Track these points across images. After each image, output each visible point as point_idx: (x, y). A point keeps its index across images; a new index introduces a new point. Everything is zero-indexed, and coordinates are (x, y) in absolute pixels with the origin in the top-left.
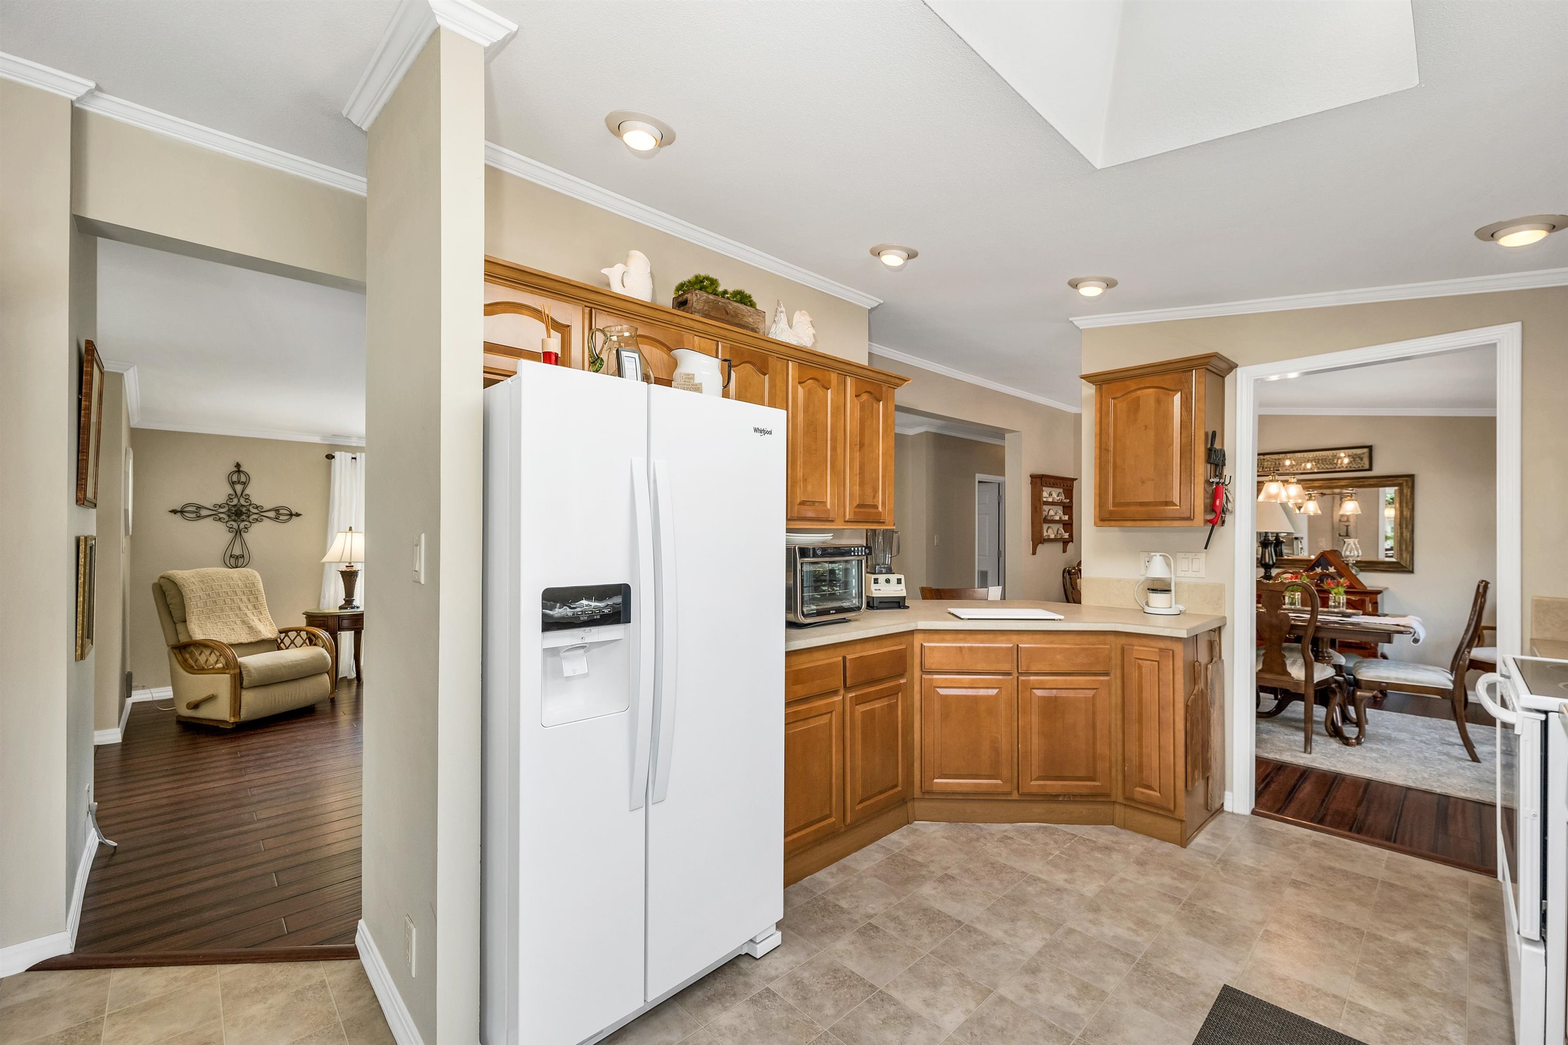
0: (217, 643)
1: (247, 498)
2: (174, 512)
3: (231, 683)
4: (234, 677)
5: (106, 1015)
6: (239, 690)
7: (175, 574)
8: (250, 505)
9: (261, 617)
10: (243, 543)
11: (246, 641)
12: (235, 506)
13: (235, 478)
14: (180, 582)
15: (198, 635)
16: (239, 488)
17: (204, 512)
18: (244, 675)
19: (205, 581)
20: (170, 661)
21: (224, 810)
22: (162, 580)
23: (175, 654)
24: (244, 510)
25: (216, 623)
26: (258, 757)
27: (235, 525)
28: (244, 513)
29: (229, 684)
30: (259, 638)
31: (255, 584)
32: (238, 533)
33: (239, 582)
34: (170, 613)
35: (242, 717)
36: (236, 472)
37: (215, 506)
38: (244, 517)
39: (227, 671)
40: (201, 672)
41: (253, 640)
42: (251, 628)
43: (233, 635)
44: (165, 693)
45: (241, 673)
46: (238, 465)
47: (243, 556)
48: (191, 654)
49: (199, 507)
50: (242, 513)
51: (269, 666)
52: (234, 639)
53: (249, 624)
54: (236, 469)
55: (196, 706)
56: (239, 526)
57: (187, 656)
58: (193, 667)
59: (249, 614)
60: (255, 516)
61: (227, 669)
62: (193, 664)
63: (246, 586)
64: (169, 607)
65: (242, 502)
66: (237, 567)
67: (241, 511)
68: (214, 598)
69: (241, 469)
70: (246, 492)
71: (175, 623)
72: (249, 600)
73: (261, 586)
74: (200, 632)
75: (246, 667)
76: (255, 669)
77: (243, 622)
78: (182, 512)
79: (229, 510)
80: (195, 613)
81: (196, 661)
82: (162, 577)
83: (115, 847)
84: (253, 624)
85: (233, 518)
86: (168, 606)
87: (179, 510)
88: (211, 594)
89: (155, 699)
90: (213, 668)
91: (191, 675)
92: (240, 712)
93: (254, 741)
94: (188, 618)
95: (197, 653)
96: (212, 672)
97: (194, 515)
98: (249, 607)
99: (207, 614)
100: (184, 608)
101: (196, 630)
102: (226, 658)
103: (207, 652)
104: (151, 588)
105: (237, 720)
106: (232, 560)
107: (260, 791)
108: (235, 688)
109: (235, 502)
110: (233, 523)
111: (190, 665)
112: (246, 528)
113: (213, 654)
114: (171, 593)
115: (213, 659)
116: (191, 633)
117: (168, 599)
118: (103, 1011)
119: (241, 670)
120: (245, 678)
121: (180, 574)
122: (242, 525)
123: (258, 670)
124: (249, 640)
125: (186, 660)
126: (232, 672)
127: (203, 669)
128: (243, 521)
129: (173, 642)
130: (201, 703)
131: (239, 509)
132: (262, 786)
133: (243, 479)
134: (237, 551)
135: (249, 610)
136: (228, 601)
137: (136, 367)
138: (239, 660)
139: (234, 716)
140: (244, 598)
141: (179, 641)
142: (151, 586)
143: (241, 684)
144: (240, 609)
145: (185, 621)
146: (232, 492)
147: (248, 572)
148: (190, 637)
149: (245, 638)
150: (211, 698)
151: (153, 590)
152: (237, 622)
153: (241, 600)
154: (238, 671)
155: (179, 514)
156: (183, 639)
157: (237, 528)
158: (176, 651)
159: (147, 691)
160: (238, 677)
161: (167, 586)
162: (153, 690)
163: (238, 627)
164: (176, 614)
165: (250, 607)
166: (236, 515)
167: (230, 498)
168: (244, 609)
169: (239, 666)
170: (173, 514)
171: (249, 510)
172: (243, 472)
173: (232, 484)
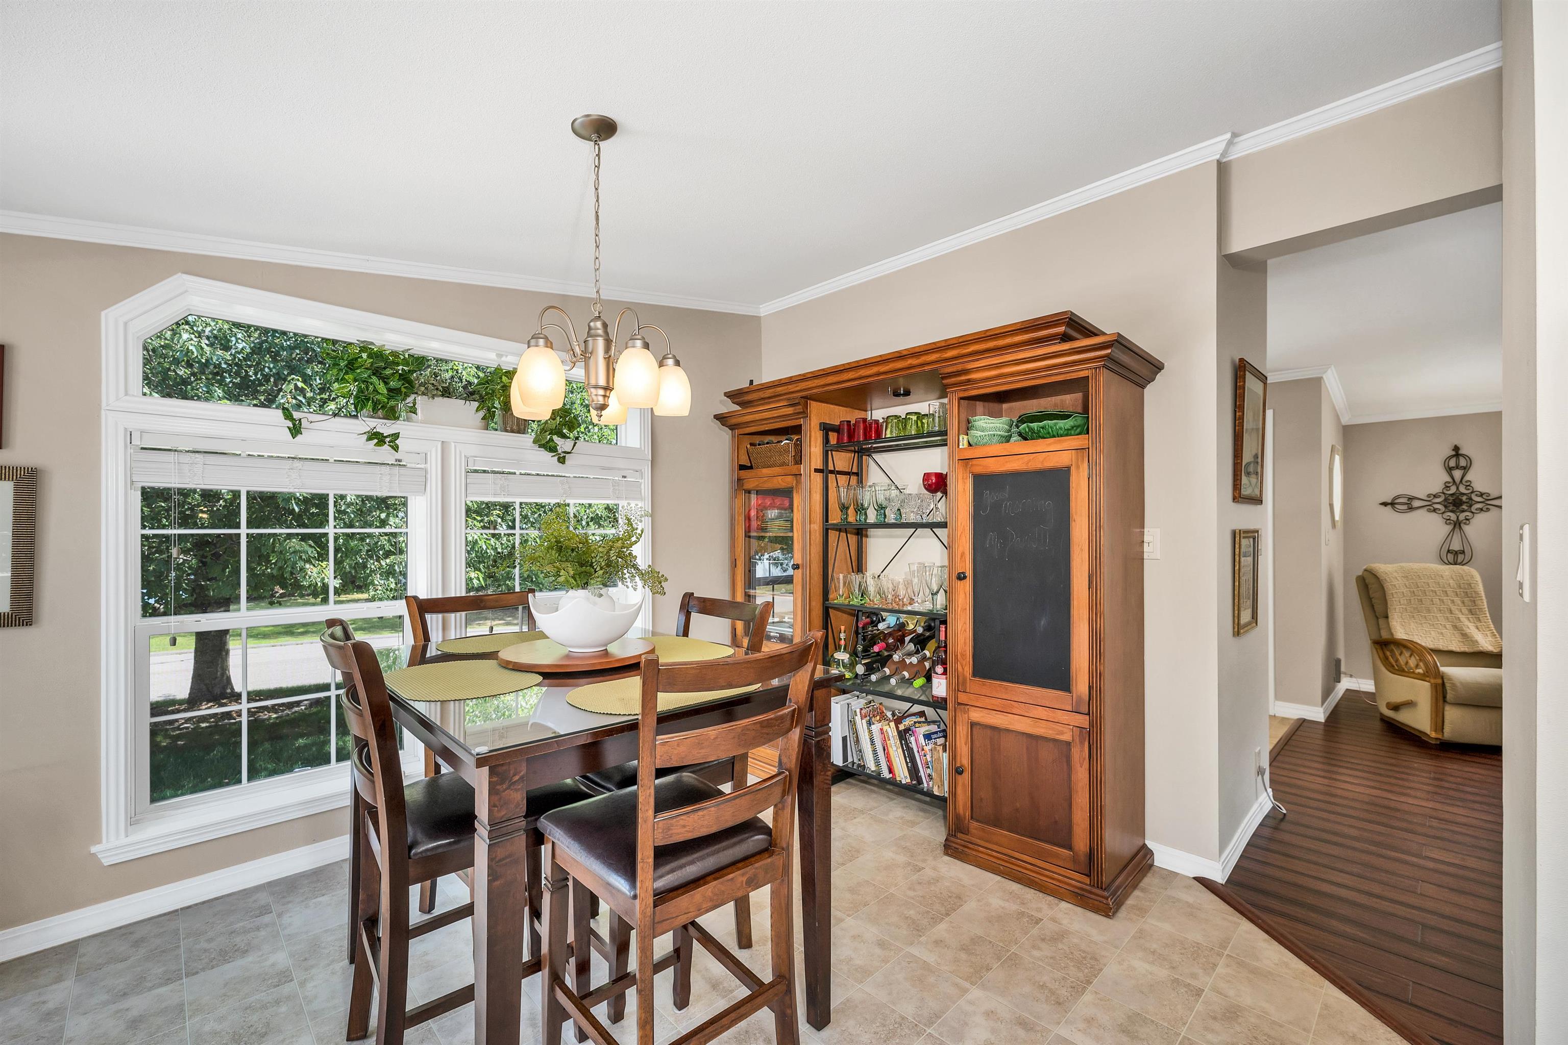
0: (1418, 647)
1: (1468, 485)
2: (1385, 504)
3: (1432, 693)
4: (1435, 687)
5: (1226, 953)
6: (1441, 705)
7: (1377, 568)
8: (1472, 492)
9: (1479, 624)
10: (1464, 538)
11: (1458, 650)
12: (1452, 495)
13: (1452, 463)
14: (1382, 576)
15: (1400, 633)
16: (1457, 474)
17: (1416, 504)
18: (1448, 688)
19: (1410, 577)
20: (1373, 657)
21: (1392, 827)
22: (1365, 572)
23: (1376, 649)
24: (1464, 498)
25: (1421, 624)
26: (1454, 786)
27: (1453, 516)
28: (1464, 502)
29: (1429, 693)
30: (1475, 649)
31: (1473, 585)
32: (1457, 525)
33: (1451, 581)
34: (1373, 606)
35: (1445, 734)
36: (1452, 456)
37: (1429, 496)
38: (1464, 507)
39: (1428, 679)
40: (1400, 673)
41: (1467, 650)
42: (1465, 636)
43: (1441, 641)
44: (1367, 685)
45: (1443, 684)
46: (1456, 449)
47: (1463, 552)
48: (1392, 651)
49: (1411, 499)
50: (1462, 503)
51: (1480, 684)
52: (1442, 645)
53: (1463, 630)
54: (1454, 453)
55: (1396, 708)
56: (1458, 517)
57: (1388, 653)
58: (1393, 666)
59: (1463, 618)
60: (1479, 506)
61: (1428, 677)
62: (1394, 664)
63: (1460, 586)
64: (1371, 601)
65: (1462, 489)
66: (1456, 564)
67: (1461, 500)
68: (1419, 596)
69: (1461, 452)
70: (1467, 478)
71: (1377, 618)
72: (1463, 602)
73: (1481, 588)
74: (1402, 631)
75: (1450, 679)
76: (1461, 683)
77: (1455, 627)
78: (1392, 504)
79: (1446, 500)
80: (1397, 610)
81: (1397, 661)
82: (1366, 570)
83: (1285, 814)
84: (1468, 631)
85: (1451, 508)
86: (1370, 599)
87: (1390, 502)
88: (1416, 592)
89: (1362, 690)
90: (1413, 672)
91: (1393, 675)
92: (1443, 729)
93: (1455, 767)
94: (1390, 615)
95: (1397, 653)
96: (1412, 675)
97: (1405, 507)
98: (1463, 611)
99: (1411, 612)
100: (1386, 603)
101: (1398, 628)
102: (1426, 665)
103: (1407, 654)
104: (1355, 581)
105: (1440, 736)
106: (1451, 557)
107: (1442, 826)
108: (1437, 699)
109: (1453, 490)
110: (1449, 514)
111: (1390, 663)
112: (1467, 519)
113: (1413, 658)
114: (1373, 587)
115: (1412, 662)
116: (1393, 631)
117: (1371, 592)
118: (1225, 948)
119: (1443, 682)
120: (1448, 691)
121: (1383, 568)
122: (1462, 516)
123: (1467, 686)
124: (1462, 650)
125: (1387, 658)
126: (1433, 681)
127: (1403, 671)
128: (1463, 511)
129: (1375, 637)
130: (1402, 705)
131: (1457, 498)
132: (1446, 821)
133: (1463, 462)
134: (1456, 545)
135: (1463, 614)
136: (1436, 600)
137: (1333, 366)
138: (1442, 669)
139: (1436, 731)
140: (1458, 600)
141: (1381, 637)
142: (1355, 577)
143: (1444, 697)
144: (1451, 612)
145: (1387, 617)
146: (1449, 479)
147: (1464, 570)
148: (1392, 634)
149: (1455, 645)
150: (1410, 704)
151: (1357, 582)
152: (1447, 626)
153: (1453, 602)
154: (1439, 681)
155: (1389, 506)
156: (1385, 635)
157: (1455, 519)
158: (1377, 647)
159: (1354, 679)
160: (1440, 688)
161: (1370, 580)
162: (1360, 681)
163: (1449, 632)
164: (1378, 608)
165: (1465, 610)
166: (1454, 505)
167: (1447, 487)
168: (1457, 612)
169: (1442, 677)
170: (1382, 507)
171: (1471, 499)
172: (1463, 455)
173: (1449, 470)
